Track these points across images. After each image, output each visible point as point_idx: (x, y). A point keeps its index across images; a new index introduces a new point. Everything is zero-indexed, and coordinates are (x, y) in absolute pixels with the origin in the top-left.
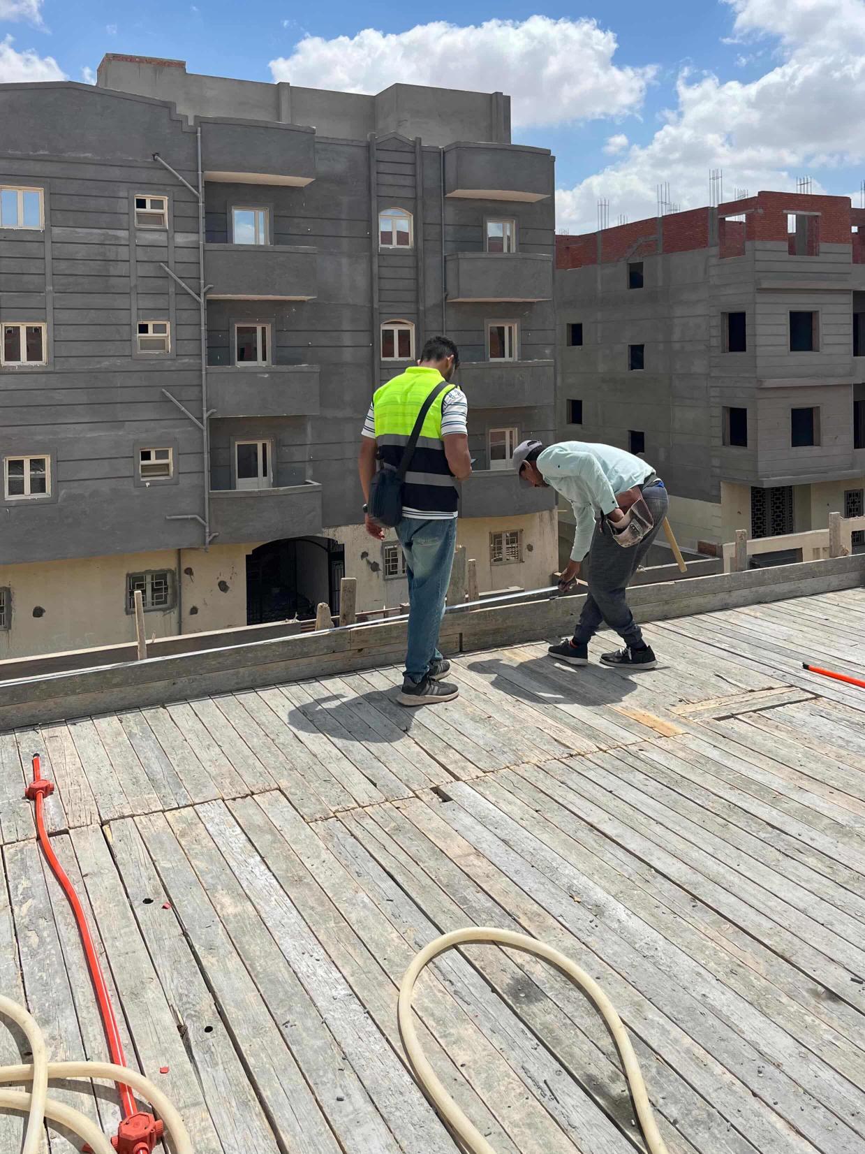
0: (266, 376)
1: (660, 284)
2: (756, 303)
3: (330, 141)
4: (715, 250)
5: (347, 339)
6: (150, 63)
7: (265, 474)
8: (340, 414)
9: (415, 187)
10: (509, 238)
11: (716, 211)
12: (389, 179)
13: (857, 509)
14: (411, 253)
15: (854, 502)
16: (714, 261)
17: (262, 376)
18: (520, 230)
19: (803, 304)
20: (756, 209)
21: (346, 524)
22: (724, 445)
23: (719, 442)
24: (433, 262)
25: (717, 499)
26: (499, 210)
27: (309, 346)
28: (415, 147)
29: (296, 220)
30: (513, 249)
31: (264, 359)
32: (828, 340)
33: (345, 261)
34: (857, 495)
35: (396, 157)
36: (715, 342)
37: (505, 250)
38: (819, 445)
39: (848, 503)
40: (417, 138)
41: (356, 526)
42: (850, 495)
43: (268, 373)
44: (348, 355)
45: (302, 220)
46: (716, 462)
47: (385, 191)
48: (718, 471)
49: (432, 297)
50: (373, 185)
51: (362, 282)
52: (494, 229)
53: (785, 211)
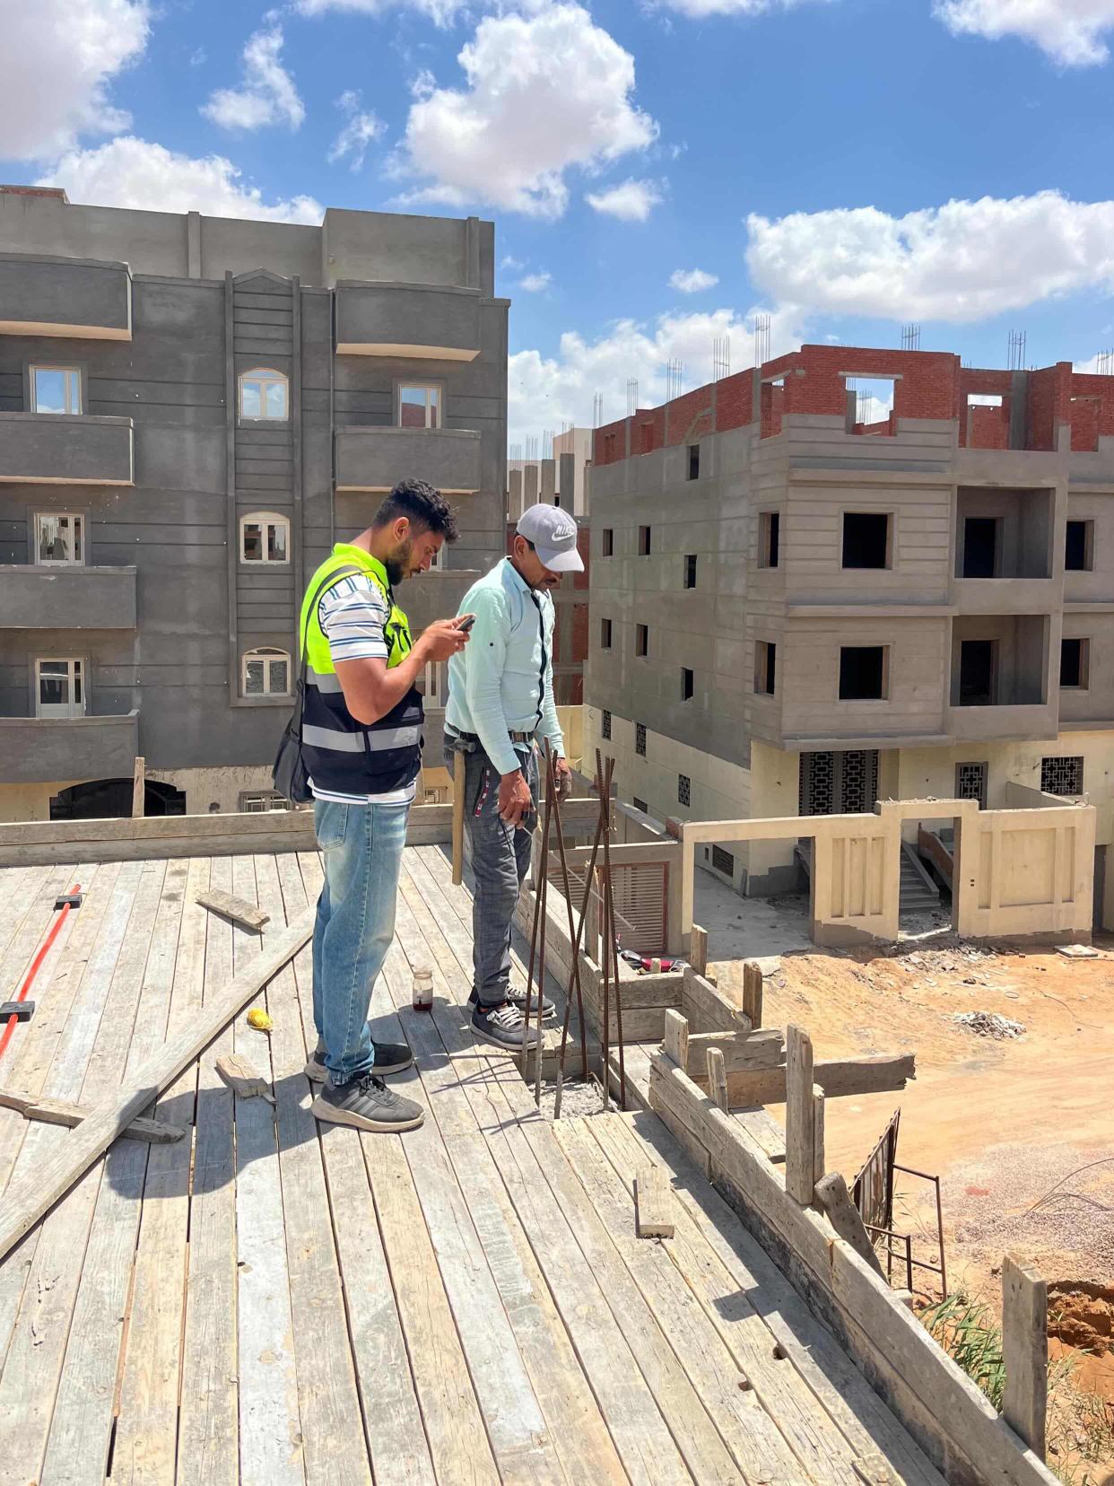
0: (52, 578)
1: (712, 473)
2: (788, 500)
3: (167, 282)
4: (756, 427)
5: (192, 535)
6: (18, 193)
7: (78, 700)
8: (181, 629)
9: (291, 341)
10: (433, 409)
11: (759, 373)
12: (256, 331)
13: (977, 790)
14: (285, 428)
15: (971, 780)
16: (755, 443)
17: (46, 578)
18: (449, 398)
19: (868, 503)
20: (794, 370)
21: (189, 767)
22: (756, 692)
23: (750, 687)
24: (317, 439)
25: (746, 763)
26: (418, 371)
27: (137, 543)
28: (291, 288)
29: (122, 384)
30: (439, 425)
31: (78, 557)
32: (905, 553)
33: (189, 436)
34: (977, 769)
35: (266, 301)
36: (753, 553)
37: (428, 425)
38: (886, 699)
39: (962, 780)
40: (294, 277)
41: (202, 770)
42: (966, 769)
43: (53, 574)
44: (192, 555)
45: (128, 383)
46: (748, 715)
47: (247, 347)
48: (748, 725)
49: (316, 484)
50: (229, 339)
51: (213, 463)
52: (409, 394)
53: (841, 373)
